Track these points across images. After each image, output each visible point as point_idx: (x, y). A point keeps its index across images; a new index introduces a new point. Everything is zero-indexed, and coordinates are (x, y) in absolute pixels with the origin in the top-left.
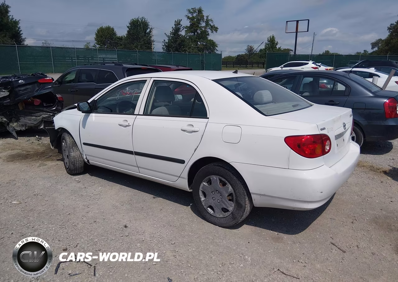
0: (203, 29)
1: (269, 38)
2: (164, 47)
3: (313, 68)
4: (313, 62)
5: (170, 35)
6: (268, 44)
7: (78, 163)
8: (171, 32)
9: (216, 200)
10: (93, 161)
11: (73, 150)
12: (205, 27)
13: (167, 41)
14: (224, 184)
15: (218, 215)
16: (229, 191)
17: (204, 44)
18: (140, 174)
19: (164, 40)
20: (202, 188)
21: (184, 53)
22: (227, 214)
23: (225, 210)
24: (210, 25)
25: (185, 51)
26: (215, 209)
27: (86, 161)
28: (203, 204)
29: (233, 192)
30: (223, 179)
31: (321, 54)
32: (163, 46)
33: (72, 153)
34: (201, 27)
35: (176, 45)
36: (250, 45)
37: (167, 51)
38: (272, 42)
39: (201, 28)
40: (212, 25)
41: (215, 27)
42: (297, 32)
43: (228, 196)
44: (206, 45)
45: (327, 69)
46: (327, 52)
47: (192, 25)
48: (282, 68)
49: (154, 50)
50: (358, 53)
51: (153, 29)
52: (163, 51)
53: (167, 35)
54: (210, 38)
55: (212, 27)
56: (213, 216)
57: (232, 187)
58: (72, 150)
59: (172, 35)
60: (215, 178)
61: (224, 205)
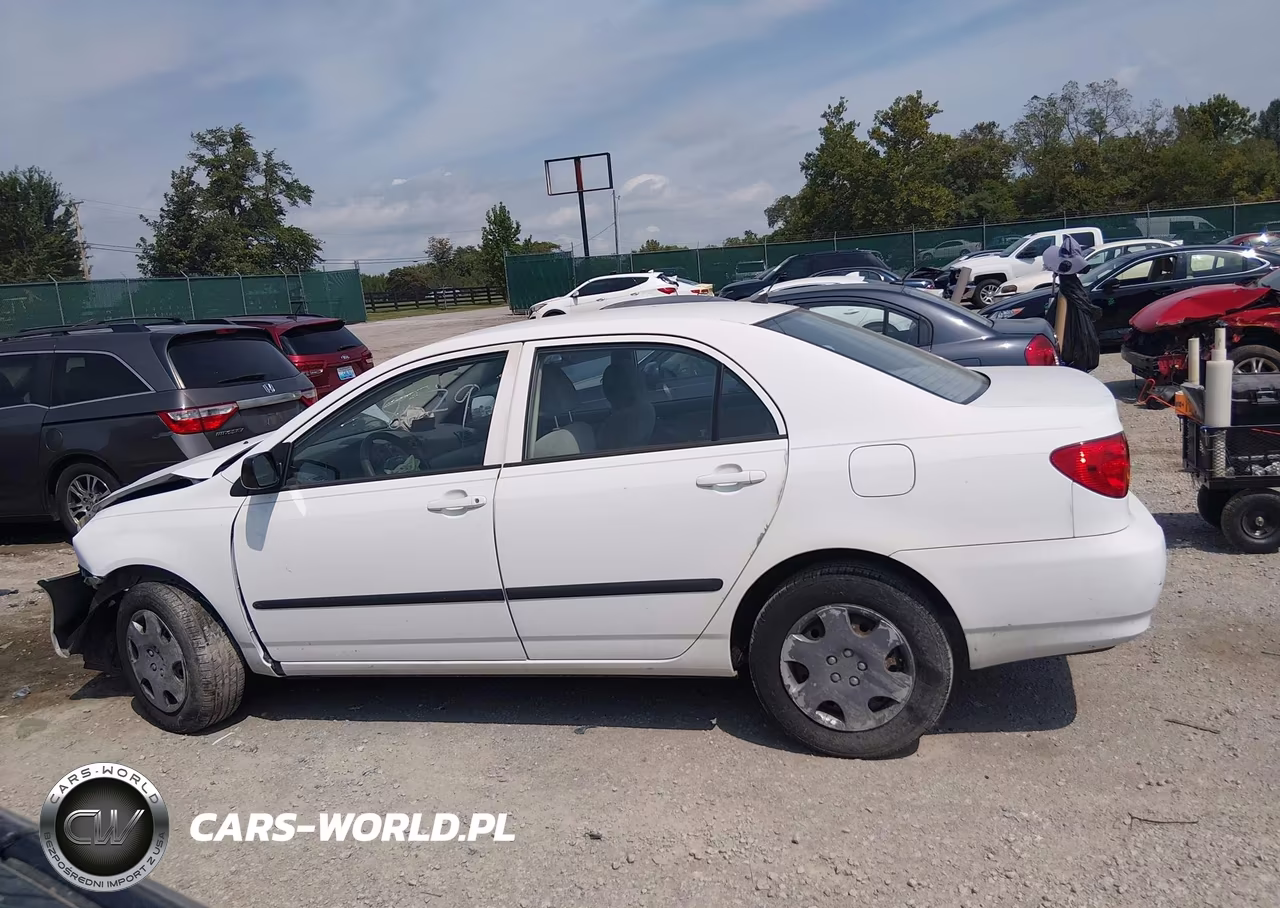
0: (258, 193)
1: (491, 213)
2: (146, 262)
3: (661, 290)
4: (659, 274)
5: (159, 220)
6: (491, 233)
7: (227, 681)
8: (162, 210)
9: (846, 679)
10: (296, 662)
11: (205, 637)
12: (267, 189)
13: (153, 241)
14: (867, 625)
15: (859, 724)
16: (891, 641)
17: (273, 242)
18: (528, 662)
19: (142, 239)
20: (791, 654)
21: (223, 275)
22: (887, 714)
23: (880, 703)
24: (283, 182)
25: (226, 268)
26: (845, 708)
27: (269, 665)
28: (800, 702)
29: (903, 641)
30: (865, 611)
31: (638, 251)
32: (142, 258)
33: (206, 651)
34: (253, 187)
35: (188, 253)
36: (438, 237)
37: (156, 275)
38: (501, 225)
39: (251, 191)
40: (289, 179)
41: (300, 188)
42: (580, 191)
43: (887, 659)
44: (278, 246)
45: (697, 291)
46: (653, 244)
47: (218, 185)
48: (576, 297)
49: (93, 277)
50: (730, 240)
51: (80, 207)
52: (142, 276)
53: (150, 221)
54: (289, 220)
55: (288, 186)
56: (840, 731)
57: (899, 627)
58: (203, 640)
59: (167, 221)
60: (837, 613)
61: (876, 688)
